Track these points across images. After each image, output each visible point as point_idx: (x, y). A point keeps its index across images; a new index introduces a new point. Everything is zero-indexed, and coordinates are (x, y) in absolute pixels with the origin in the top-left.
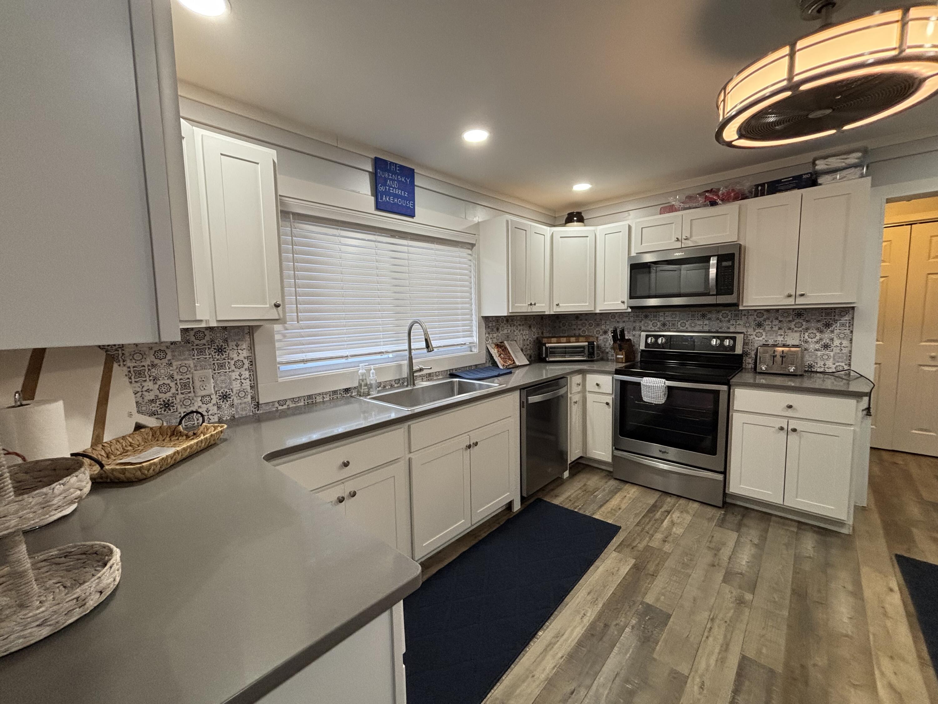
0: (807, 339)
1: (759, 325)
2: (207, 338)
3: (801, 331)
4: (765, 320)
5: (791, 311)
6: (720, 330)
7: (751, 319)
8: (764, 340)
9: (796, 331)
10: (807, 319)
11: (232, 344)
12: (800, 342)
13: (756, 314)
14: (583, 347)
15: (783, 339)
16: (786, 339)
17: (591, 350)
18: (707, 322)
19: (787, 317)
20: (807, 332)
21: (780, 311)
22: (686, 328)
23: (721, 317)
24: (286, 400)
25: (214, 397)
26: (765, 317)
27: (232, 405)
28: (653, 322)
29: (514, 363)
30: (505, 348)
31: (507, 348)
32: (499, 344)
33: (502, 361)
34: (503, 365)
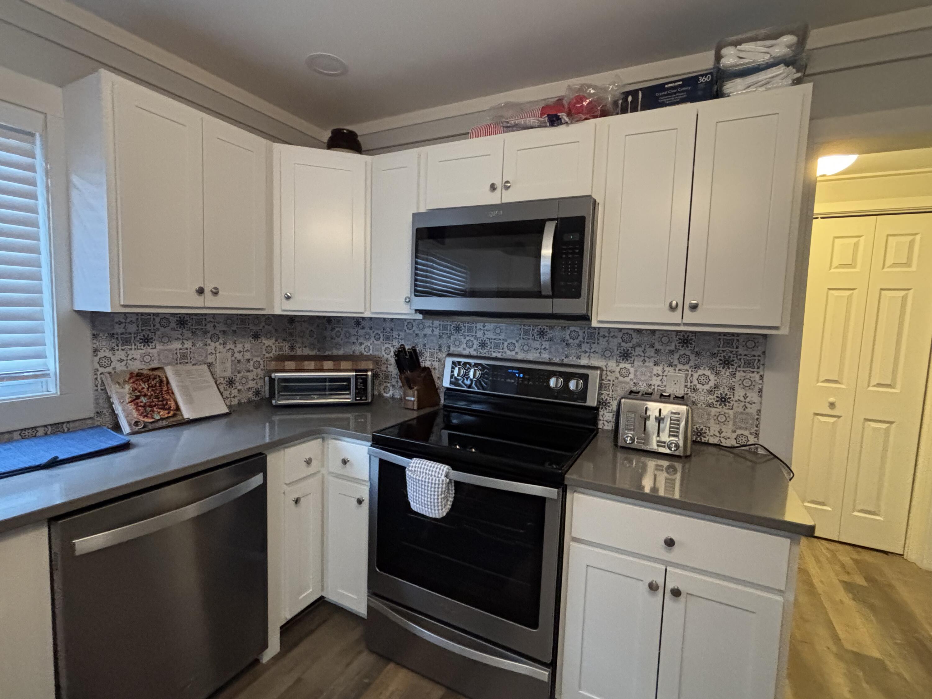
0: (695, 385)
1: (625, 356)
3: (688, 371)
4: (634, 348)
6: (566, 361)
7: (614, 343)
8: (632, 383)
9: (679, 370)
10: (697, 350)
12: (686, 389)
14: (348, 380)
15: (660, 383)
17: (360, 386)
18: (546, 345)
20: (696, 372)
21: (657, 333)
22: (516, 353)
23: (568, 337)
26: (634, 341)
29: (174, 415)
30: (161, 381)
31: (168, 383)
32: (145, 372)
33: (135, 414)
34: (136, 424)
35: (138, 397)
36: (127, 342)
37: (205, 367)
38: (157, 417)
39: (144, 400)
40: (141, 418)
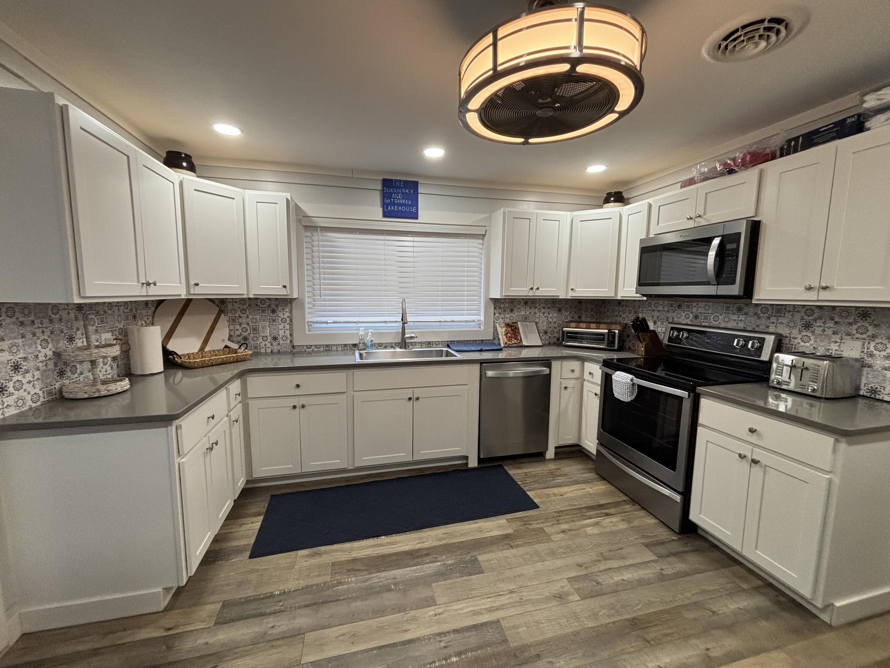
0: (872, 352)
1: (807, 326)
2: (267, 304)
3: (865, 339)
4: (815, 320)
5: (853, 310)
6: (757, 329)
7: (798, 316)
8: (812, 347)
9: (857, 338)
10: (875, 322)
11: (280, 308)
12: (863, 354)
13: (804, 310)
14: (603, 334)
15: (837, 348)
16: (842, 349)
17: (610, 339)
18: (742, 318)
19: (846, 317)
20: (874, 341)
21: (837, 309)
22: (720, 323)
23: (759, 312)
24: (311, 346)
25: (269, 338)
26: (815, 315)
27: (279, 344)
28: (686, 313)
29: (520, 343)
30: (516, 328)
31: (518, 329)
32: (510, 324)
33: (506, 340)
34: (506, 343)
35: (507, 333)
36: (505, 311)
37: (534, 324)
38: (513, 342)
39: (509, 335)
40: (508, 342)
